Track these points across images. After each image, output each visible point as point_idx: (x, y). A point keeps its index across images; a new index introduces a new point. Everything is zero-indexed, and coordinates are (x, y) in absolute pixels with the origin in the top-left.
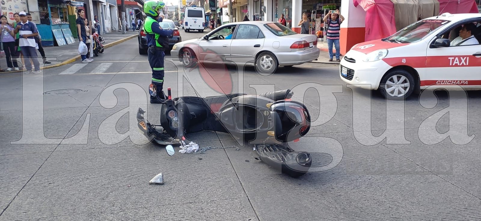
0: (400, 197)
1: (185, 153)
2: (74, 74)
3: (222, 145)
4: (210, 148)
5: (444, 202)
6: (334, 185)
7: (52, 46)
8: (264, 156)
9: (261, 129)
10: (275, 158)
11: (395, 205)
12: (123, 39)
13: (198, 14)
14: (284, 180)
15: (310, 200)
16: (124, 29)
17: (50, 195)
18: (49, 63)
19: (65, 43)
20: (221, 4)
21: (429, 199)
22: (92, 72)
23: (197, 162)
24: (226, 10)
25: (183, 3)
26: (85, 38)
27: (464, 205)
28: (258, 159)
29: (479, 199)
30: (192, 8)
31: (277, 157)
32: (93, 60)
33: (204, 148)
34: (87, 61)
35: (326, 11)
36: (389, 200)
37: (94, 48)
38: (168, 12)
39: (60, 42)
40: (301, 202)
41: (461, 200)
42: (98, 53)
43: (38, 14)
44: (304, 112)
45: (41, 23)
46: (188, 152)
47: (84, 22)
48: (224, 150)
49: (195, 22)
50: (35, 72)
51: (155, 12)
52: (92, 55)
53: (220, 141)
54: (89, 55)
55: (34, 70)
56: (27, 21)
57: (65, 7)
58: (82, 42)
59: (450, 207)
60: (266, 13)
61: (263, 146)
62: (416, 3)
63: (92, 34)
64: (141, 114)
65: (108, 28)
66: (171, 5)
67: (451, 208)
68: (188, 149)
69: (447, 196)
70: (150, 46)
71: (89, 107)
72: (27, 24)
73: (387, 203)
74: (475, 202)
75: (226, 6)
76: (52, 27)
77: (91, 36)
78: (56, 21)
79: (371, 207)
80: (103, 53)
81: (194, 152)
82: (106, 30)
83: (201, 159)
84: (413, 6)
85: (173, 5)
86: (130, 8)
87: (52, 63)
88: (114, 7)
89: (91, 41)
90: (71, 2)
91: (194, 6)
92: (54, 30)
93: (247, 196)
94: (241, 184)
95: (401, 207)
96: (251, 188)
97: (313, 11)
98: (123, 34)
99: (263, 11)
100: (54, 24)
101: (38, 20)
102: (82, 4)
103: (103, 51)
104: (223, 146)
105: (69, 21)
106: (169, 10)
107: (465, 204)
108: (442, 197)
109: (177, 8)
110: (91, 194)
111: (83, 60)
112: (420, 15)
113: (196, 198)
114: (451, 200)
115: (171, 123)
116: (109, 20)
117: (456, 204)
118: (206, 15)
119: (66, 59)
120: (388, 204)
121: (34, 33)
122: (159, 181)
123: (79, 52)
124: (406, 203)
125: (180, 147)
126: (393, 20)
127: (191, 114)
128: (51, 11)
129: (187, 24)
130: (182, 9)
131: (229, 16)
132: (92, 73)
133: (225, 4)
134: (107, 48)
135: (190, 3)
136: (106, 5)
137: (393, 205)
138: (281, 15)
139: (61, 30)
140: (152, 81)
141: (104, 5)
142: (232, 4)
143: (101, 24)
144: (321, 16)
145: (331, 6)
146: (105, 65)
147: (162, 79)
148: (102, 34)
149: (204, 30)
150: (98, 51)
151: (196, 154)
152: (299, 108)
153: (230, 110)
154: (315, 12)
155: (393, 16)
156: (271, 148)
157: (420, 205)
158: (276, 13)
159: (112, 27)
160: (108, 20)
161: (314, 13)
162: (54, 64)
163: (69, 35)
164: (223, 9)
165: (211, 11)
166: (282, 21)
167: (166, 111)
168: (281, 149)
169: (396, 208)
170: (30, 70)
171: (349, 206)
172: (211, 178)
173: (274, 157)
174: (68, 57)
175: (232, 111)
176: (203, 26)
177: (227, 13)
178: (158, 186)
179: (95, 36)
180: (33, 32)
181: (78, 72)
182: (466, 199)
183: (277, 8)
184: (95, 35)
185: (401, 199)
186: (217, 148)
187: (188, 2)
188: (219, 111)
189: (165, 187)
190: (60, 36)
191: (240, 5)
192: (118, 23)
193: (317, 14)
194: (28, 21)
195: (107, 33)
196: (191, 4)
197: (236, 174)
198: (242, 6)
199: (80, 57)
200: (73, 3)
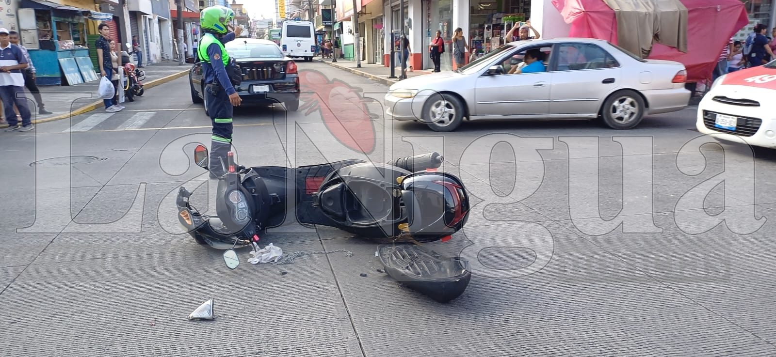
0: (619, 333)
1: (259, 263)
2: (91, 130)
3: (323, 248)
4: (302, 253)
5: (693, 340)
6: (508, 314)
7: (58, 85)
8: (393, 266)
9: (387, 219)
10: (409, 270)
11: (610, 348)
12: (179, 72)
13: (304, 32)
14: (424, 308)
15: (466, 343)
16: (182, 57)
17: (9, 344)
18: (50, 113)
19: (80, 81)
20: (340, 16)
21: (668, 336)
22: (120, 127)
23: (277, 278)
24: (348, 26)
25: (280, 15)
26: (110, 71)
27: (727, 345)
28: (382, 272)
29: (752, 334)
30: (294, 23)
31: (414, 268)
32: (124, 107)
33: (291, 254)
34: (114, 110)
35: (507, 25)
36: (601, 340)
37: (125, 87)
38: (257, 28)
39: (73, 78)
40: (450, 347)
41: (721, 337)
42: (133, 96)
43: (34, 34)
44: (457, 190)
45: (40, 48)
46: (262, 262)
47: (108, 45)
48: (327, 256)
49: (299, 45)
50: (23, 129)
51: (223, 27)
52: (122, 99)
53: (321, 241)
54: (118, 100)
55: (21, 126)
56: (8, 44)
57: (81, 21)
58: (104, 78)
59: (703, 349)
60: (411, 29)
61: (391, 249)
62: (651, 10)
63: (123, 65)
64: (184, 198)
65: (155, 56)
66: (262, 19)
67: (705, 351)
68: (263, 255)
69: (699, 330)
70: (211, 82)
71: (104, 186)
72: (8, 48)
73: (597, 345)
74: (745, 341)
75: (348, 19)
76: (59, 54)
77: (121, 69)
78: (66, 45)
79: (569, 353)
80: (142, 95)
81: (273, 261)
82: (152, 58)
83: (284, 273)
84: (646, 15)
85: (264, 19)
86: (193, 24)
87: (53, 113)
88: (167, 22)
89: (119, 76)
90: (91, 13)
91: (298, 19)
92: (62, 59)
93: (358, 338)
94: (350, 315)
95: (620, 352)
96: (365, 324)
97: (486, 26)
98: (180, 65)
99: (406, 27)
100: (62, 50)
101: (35, 44)
102: (110, 16)
103: (142, 92)
104: (324, 250)
105: (88, 44)
106: (258, 26)
107: (728, 343)
108: (689, 331)
109: (270, 24)
110: (84, 341)
111: (106, 108)
112: (658, 30)
113: (268, 343)
114: (705, 336)
115: (234, 212)
116: (158, 42)
117: (712, 345)
118: (317, 33)
119: (78, 106)
120: (598, 347)
121: (21, 63)
122: (206, 315)
123: (99, 94)
124: (629, 343)
125: (251, 253)
126: (613, 38)
127: (270, 195)
128: (57, 29)
129: (286, 48)
130: (279, 25)
131: (353, 34)
132: (119, 129)
133: (347, 15)
134: (151, 87)
135: (292, 15)
136: (152, 18)
137: (607, 348)
138: (437, 32)
139: (75, 59)
140: (212, 141)
141: (149, 19)
142: (357, 15)
143: (144, 50)
144: (500, 33)
145: (517, 17)
146: (143, 115)
147: (230, 137)
148: (146, 65)
149: (313, 57)
150: (134, 93)
151: (278, 265)
152: (451, 183)
153: (337, 188)
154: (490, 27)
155: (614, 32)
156: (404, 251)
157: (653, 347)
158: (427, 29)
159: (162, 54)
160: (156, 43)
161: (488, 28)
162: (58, 115)
163: (87, 67)
164: (344, 23)
165: (325, 27)
166: (438, 43)
167: (226, 192)
168: (422, 253)
169: (611, 353)
170: (14, 125)
171: (532, 352)
172: (299, 306)
173: (407, 268)
174: (81, 104)
175: (339, 190)
176: (312, 51)
177: (351, 30)
178: (204, 324)
179: (128, 69)
180: (19, 62)
181: (97, 127)
182: (730, 334)
183: (429, 21)
184: (129, 67)
185: (620, 338)
186: (314, 253)
187: (288, 14)
188: (319, 190)
189: (217, 324)
190: (72, 69)
191: (372, 17)
192: (172, 47)
193: (493, 30)
194: (10, 44)
195: (153, 64)
196: (294, 16)
197: (343, 299)
198: (374, 19)
199: (102, 103)
200: (95, 15)
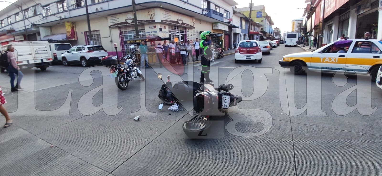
4: (183, 110)
13: (294, 37)
30: (290, 33)
33: (180, 109)
83: (170, 114)
99: (331, 33)
115: (167, 93)
149: (296, 45)
187: (295, 30)
